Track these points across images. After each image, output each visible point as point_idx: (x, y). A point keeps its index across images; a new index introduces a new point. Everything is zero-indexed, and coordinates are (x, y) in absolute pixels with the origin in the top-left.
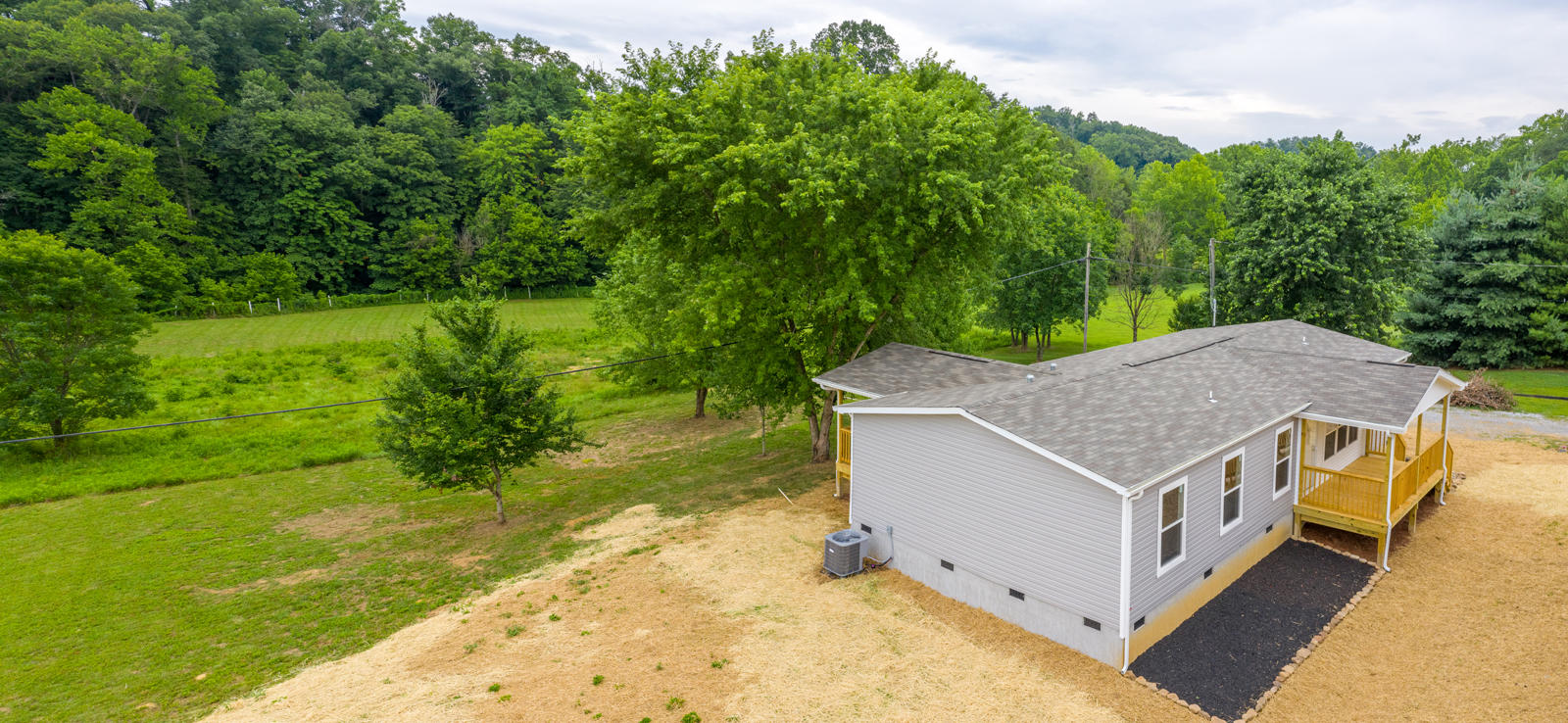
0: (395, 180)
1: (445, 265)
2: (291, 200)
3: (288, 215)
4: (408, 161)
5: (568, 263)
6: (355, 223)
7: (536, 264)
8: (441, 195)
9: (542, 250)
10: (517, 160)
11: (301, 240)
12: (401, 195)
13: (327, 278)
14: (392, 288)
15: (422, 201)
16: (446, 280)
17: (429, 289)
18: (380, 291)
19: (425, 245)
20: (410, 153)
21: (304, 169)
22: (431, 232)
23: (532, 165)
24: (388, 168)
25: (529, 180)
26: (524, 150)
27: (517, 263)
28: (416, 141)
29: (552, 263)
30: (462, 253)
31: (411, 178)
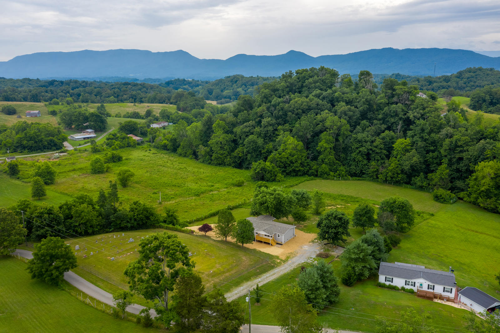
0: (373, 151)
1: (375, 174)
2: (353, 155)
3: (352, 158)
4: (377, 147)
5: (399, 178)
6: (364, 161)
8: (383, 155)
9: (393, 174)
10: (400, 149)
11: (354, 163)
12: (373, 155)
13: (357, 173)
14: (366, 177)
15: (378, 157)
16: (375, 177)
17: (372, 179)
18: (363, 177)
19: (372, 168)
20: (378, 145)
21: (357, 148)
22: (375, 165)
23: (404, 150)
24: (372, 148)
25: (403, 154)
26: (403, 146)
27: (387, 176)
28: (381, 142)
29: (395, 178)
30: (380, 171)
31: (377, 151)
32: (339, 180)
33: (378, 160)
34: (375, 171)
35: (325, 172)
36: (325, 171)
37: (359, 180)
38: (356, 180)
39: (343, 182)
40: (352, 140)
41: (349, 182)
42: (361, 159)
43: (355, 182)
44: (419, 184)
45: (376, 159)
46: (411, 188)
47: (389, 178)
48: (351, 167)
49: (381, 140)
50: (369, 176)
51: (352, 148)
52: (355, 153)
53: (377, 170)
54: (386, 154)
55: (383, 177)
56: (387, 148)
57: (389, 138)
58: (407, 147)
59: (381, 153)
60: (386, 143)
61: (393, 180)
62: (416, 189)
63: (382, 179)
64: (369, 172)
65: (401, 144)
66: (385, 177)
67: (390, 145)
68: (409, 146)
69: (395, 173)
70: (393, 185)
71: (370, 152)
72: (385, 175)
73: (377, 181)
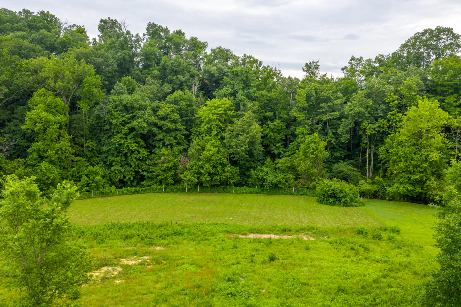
0: (160, 128)
1: (172, 172)
2: (116, 139)
3: (114, 146)
4: (167, 118)
5: (226, 174)
6: (140, 150)
7: (210, 174)
8: (179, 135)
9: (214, 167)
10: (215, 117)
11: (118, 159)
12: (161, 136)
13: (127, 178)
14: (150, 184)
15: (169, 139)
16: (171, 181)
18: (143, 186)
19: (163, 162)
20: (168, 114)
21: (124, 123)
22: (167, 155)
23: (223, 120)
24: (157, 122)
25: (220, 128)
26: (219, 111)
27: (201, 173)
28: (174, 108)
29: (219, 174)
30: (181, 167)
31: (166, 127)
32: (89, 197)
33: (172, 146)
34: (171, 168)
35: (49, 181)
36: (48, 178)
37: (136, 192)
38: (129, 193)
39: (100, 200)
40: (110, 107)
41: (116, 198)
42: (134, 146)
43: (128, 197)
44: (271, 178)
45: (168, 143)
46: (250, 193)
47: (205, 178)
48: (113, 169)
49: (172, 105)
50: (156, 182)
51: (111, 124)
52: (119, 135)
53: (174, 164)
54: (184, 133)
55: (192, 177)
56: (184, 121)
57: (185, 102)
58: (229, 112)
59: (176, 132)
60: (182, 112)
61: (214, 181)
62: (260, 193)
63: (189, 180)
64: (155, 172)
65: (216, 108)
66: (196, 175)
67: (188, 116)
68: (231, 110)
69: (217, 163)
70: (211, 192)
71: (153, 129)
72: (195, 171)
73: (176, 191)
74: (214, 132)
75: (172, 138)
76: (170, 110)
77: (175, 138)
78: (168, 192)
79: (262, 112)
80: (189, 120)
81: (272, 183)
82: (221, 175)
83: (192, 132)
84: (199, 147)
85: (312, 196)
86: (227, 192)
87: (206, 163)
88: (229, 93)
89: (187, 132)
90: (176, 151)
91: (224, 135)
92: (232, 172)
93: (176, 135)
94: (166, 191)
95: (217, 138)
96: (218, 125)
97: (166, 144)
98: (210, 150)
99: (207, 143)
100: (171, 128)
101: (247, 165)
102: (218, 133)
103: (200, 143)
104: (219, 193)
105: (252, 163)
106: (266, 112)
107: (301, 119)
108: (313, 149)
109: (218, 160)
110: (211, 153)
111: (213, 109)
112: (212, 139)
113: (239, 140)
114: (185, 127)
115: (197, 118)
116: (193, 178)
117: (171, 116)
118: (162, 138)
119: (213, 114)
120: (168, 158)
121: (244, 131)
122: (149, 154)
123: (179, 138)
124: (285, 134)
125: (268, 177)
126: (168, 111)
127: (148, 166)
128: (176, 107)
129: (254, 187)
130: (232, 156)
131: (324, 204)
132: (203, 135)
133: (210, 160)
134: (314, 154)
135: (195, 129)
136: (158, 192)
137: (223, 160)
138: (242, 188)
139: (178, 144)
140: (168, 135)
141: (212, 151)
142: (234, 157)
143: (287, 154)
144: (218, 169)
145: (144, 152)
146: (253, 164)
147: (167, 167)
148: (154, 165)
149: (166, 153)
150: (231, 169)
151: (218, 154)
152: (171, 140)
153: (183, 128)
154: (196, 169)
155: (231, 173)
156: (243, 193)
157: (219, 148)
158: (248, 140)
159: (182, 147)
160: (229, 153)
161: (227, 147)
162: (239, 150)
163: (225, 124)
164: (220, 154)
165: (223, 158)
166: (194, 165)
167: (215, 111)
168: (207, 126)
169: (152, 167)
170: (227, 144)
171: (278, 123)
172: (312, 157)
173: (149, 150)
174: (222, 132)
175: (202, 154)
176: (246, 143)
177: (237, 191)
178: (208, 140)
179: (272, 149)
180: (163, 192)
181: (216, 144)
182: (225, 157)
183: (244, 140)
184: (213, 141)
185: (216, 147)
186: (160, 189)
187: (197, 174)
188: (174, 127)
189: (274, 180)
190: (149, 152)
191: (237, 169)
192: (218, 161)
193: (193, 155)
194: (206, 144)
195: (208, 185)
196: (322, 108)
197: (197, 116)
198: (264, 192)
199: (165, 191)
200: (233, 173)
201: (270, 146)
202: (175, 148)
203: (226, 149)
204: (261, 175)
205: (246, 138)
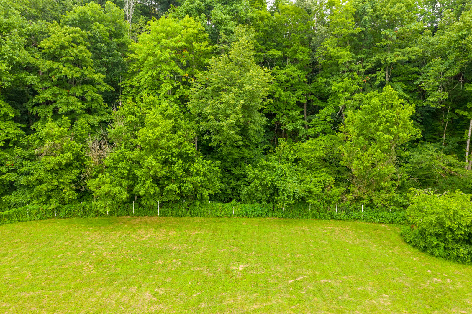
1: (68, 178)
4: (60, 55)
5: (193, 179)
7: (157, 180)
8: (91, 94)
9: (166, 162)
10: (167, 55)
12: (47, 95)
15: (68, 101)
16: (70, 194)
17: (54, 204)
19: (50, 153)
20: (63, 47)
22: (60, 137)
23: (184, 62)
24: (38, 62)
25: (178, 78)
26: (176, 43)
27: (135, 178)
28: (77, 35)
29: (177, 177)
30: (92, 162)
31: (59, 75)
33: (72, 115)
34: (68, 165)
45: (63, 109)
46: (246, 215)
47: (146, 188)
49: (73, 29)
50: (38, 197)
53: (77, 157)
54: (103, 89)
55: (114, 186)
56: (103, 64)
57: (106, 26)
58: (196, 45)
59: (85, 86)
60: (99, 44)
61: (167, 194)
62: (267, 215)
63: (108, 194)
64: (33, 175)
65: (169, 36)
66: (124, 183)
67: (112, 56)
68: (201, 41)
69: (172, 154)
70: (160, 216)
71: (26, 79)
72: (123, 174)
73: (84, 214)
74: (167, 87)
75: (72, 99)
76: (70, 37)
77: (83, 99)
78: (65, 217)
79: (261, 51)
80: (116, 65)
81: (294, 195)
82: (182, 182)
83: (123, 88)
84: (134, 119)
85: (379, 223)
86: (196, 215)
87: (148, 154)
88: (196, 9)
89: (109, 88)
90: (82, 128)
91: (186, 92)
92: (207, 172)
93: (85, 93)
94: (61, 215)
95: (172, 99)
96: (173, 72)
97: (60, 111)
98: (157, 125)
99: (151, 109)
100: (70, 76)
101: (236, 156)
102: (175, 89)
103: (136, 109)
104: (179, 216)
105: (245, 150)
106: (268, 50)
107: (347, 59)
108: (387, 122)
109: (176, 147)
110: (158, 131)
111: (163, 38)
112: (162, 101)
113: (221, 103)
114: (103, 76)
115: (133, 61)
116: (116, 190)
117: (70, 50)
118: (50, 98)
119: (164, 48)
120: (61, 144)
121: (231, 83)
122: (23, 133)
123: (89, 98)
124: (305, 92)
125: (285, 184)
126: (62, 40)
127: (19, 161)
128: (84, 32)
129: (252, 203)
130: (206, 137)
131: (439, 256)
132: (144, 93)
133: (156, 147)
134: (390, 133)
135: (129, 83)
136: (41, 219)
137: (186, 146)
138: (227, 205)
139: (89, 111)
140: (64, 92)
141: (159, 128)
142: (210, 141)
143: (311, 132)
144: (175, 168)
145: (9, 130)
146: (247, 153)
147: (60, 164)
148: (32, 158)
149: (56, 131)
150: (204, 166)
151: (175, 132)
152: (72, 104)
153: (98, 77)
154: (125, 168)
155: (205, 175)
156: (230, 216)
157: (176, 120)
158: (243, 102)
159: (98, 119)
160: (197, 131)
161: (195, 118)
162: (222, 124)
163: (188, 71)
164: (179, 133)
165: (186, 143)
166: (119, 158)
167: (168, 41)
168: (150, 73)
169: (29, 163)
170: (194, 112)
171: (294, 72)
172: (386, 139)
173: (24, 126)
174: (182, 87)
175: (137, 134)
176: (239, 108)
177: (216, 211)
178: (153, 103)
179: (282, 121)
180: (53, 217)
181: (170, 111)
182: (190, 141)
183: (233, 102)
184: (164, 104)
185: (170, 117)
186: (47, 212)
187: (127, 178)
188: (76, 75)
189: (300, 190)
190: (23, 129)
191: (216, 166)
192: (174, 150)
193: (119, 136)
194: (148, 111)
195: (153, 203)
196: (386, 37)
197: (131, 56)
198: (274, 214)
199: (58, 214)
200: (209, 175)
201: (278, 116)
202: (81, 121)
203: (193, 123)
204: (270, 177)
205: (237, 97)
